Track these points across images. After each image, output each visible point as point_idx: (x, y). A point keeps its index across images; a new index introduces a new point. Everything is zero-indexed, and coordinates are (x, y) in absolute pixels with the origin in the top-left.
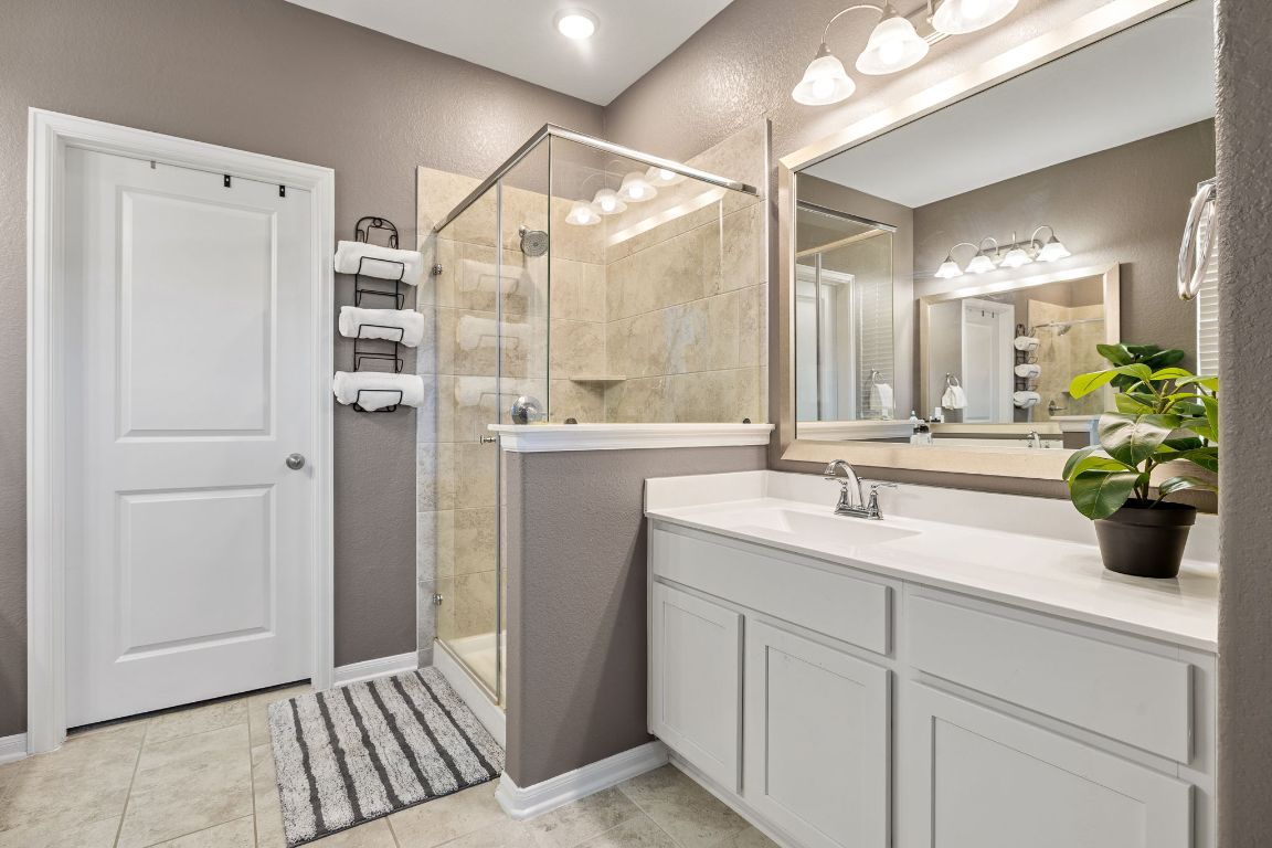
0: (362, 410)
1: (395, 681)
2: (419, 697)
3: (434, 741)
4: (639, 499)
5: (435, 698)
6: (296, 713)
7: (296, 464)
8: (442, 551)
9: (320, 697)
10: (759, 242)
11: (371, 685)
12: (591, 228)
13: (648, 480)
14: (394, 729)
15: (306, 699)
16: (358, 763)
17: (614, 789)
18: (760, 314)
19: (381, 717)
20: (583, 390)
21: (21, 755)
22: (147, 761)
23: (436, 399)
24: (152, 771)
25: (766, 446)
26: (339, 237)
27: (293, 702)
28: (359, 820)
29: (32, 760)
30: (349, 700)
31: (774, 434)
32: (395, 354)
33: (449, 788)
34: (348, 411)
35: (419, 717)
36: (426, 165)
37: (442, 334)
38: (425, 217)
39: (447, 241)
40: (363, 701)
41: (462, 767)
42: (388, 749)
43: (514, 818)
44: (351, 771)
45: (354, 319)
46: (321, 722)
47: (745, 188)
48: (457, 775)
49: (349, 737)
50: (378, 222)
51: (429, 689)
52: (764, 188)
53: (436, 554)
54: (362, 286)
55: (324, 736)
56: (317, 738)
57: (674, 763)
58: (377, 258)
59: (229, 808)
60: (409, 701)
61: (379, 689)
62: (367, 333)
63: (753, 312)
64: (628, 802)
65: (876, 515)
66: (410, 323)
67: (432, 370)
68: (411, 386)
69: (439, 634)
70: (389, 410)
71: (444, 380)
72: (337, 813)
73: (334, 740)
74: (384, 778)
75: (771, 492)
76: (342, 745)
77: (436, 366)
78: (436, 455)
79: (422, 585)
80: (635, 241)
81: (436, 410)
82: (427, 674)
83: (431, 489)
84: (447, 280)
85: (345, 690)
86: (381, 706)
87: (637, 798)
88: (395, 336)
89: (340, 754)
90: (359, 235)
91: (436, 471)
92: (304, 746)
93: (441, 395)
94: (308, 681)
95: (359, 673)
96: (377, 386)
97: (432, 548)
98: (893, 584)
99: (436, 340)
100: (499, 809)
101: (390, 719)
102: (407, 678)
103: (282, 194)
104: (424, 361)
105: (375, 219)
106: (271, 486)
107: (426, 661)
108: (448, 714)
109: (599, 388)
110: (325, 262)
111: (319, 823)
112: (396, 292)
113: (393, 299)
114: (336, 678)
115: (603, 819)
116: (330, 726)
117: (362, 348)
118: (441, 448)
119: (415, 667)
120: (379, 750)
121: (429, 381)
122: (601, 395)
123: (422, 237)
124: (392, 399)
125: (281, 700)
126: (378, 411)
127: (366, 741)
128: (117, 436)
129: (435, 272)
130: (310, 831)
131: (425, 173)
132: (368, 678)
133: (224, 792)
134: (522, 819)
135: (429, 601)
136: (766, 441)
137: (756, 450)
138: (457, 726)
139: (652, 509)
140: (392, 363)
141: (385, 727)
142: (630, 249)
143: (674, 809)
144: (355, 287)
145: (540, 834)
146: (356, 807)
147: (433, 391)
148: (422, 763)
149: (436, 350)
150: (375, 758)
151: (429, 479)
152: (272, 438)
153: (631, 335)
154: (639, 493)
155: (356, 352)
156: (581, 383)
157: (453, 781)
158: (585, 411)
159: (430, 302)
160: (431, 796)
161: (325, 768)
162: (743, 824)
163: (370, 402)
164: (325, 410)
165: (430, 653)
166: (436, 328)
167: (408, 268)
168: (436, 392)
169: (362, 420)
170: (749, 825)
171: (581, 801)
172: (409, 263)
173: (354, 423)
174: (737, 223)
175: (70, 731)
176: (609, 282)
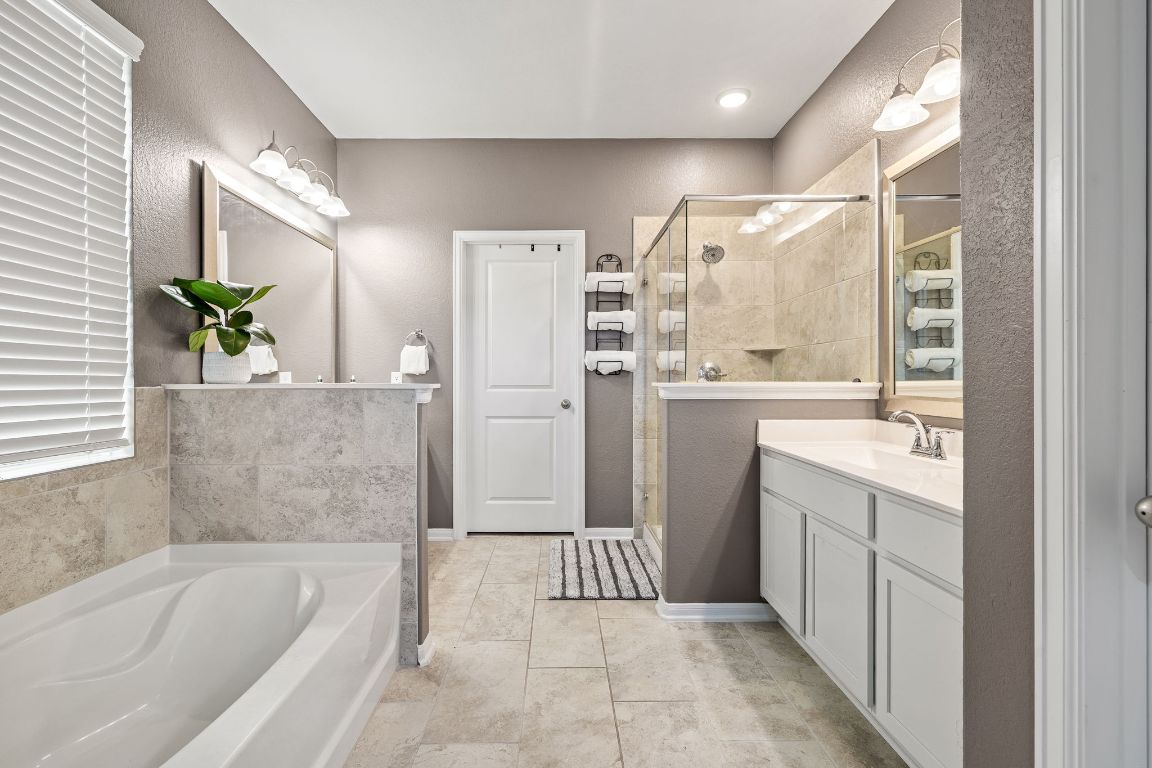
0: (601, 374)
1: (618, 543)
2: (629, 552)
3: (630, 574)
4: (753, 433)
5: (638, 555)
6: (563, 547)
7: (566, 406)
8: (650, 465)
9: (576, 542)
10: (871, 238)
11: (604, 542)
12: (760, 235)
13: (760, 421)
14: (611, 565)
15: (569, 542)
16: (588, 575)
17: (730, 624)
18: (872, 296)
19: (605, 557)
20: (755, 358)
21: (451, 538)
22: (497, 552)
23: (645, 366)
24: (498, 556)
25: (876, 400)
26: (588, 270)
27: (563, 541)
28: (582, 598)
29: (455, 541)
30: (591, 547)
31: (881, 391)
32: (620, 339)
33: (631, 596)
34: (592, 374)
35: (626, 562)
36: (639, 215)
37: (649, 324)
38: (638, 249)
39: (652, 261)
40: (599, 549)
41: (641, 589)
42: (605, 572)
43: (662, 619)
44: (583, 576)
45: (595, 317)
46: (575, 553)
47: (861, 198)
48: (637, 592)
49: (586, 561)
50: (609, 257)
51: (636, 551)
52: (874, 196)
53: (645, 467)
54: (601, 298)
55: (575, 560)
56: (571, 559)
57: (780, 622)
58: (608, 280)
59: (527, 578)
60: (623, 553)
61: (608, 544)
62: (603, 327)
63: (867, 294)
64: (736, 631)
65: (939, 455)
66: (627, 319)
67: (642, 347)
68: (628, 358)
69: (647, 519)
70: (616, 373)
71: (651, 353)
72: (573, 591)
73: (578, 562)
74: (599, 584)
75: (878, 437)
76: (582, 565)
77: (645, 344)
78: (645, 403)
79: (637, 486)
80: (790, 242)
81: (645, 373)
82: (638, 543)
83: (642, 424)
84: (652, 289)
85: (590, 541)
86: (607, 553)
87: (743, 631)
88: (618, 327)
89: (580, 569)
90: (599, 267)
91: (645, 413)
92: (564, 561)
93: (649, 364)
94: (572, 534)
95: (599, 534)
96: (609, 358)
97: (642, 463)
98: (877, 493)
99: (645, 328)
100: (655, 613)
101: (610, 560)
102: (626, 542)
103: (559, 250)
104: (638, 342)
105: (607, 255)
106: (553, 417)
107: (639, 535)
108: (643, 564)
109: (768, 355)
110: (580, 286)
111: (564, 593)
112: (621, 300)
113: (619, 304)
114: (587, 534)
115: (716, 634)
116: (578, 556)
117: (600, 336)
118: (648, 398)
119: (632, 538)
120: (600, 572)
121: (640, 354)
122: (770, 361)
123: (637, 262)
124: (616, 367)
125: (557, 540)
126: (610, 374)
127: (595, 566)
128: (486, 388)
129: (645, 284)
130: (559, 595)
131: (637, 220)
132: (604, 538)
133: (526, 572)
134: (666, 620)
135: (641, 497)
136: (875, 396)
137: (865, 404)
138: (646, 571)
139: (762, 441)
140: (618, 345)
141: (606, 562)
142: (788, 247)
143: (768, 643)
144: (597, 300)
145: (674, 630)
146: (582, 591)
147: (644, 361)
148: (620, 583)
149: (645, 334)
150: (597, 574)
151: (641, 418)
152: (555, 390)
153: (789, 314)
154: (754, 430)
155: (597, 339)
156: (753, 352)
157: (634, 594)
158: (755, 373)
159: (641, 303)
160: (620, 598)
161: (572, 574)
162: (812, 663)
163: (605, 369)
164: (580, 374)
165: (641, 530)
166: (645, 320)
167: (626, 283)
168: (645, 362)
169: (602, 380)
170: (816, 665)
171: (707, 623)
172: (628, 280)
173: (596, 381)
174: (856, 224)
175: (469, 533)
176: (776, 273)
